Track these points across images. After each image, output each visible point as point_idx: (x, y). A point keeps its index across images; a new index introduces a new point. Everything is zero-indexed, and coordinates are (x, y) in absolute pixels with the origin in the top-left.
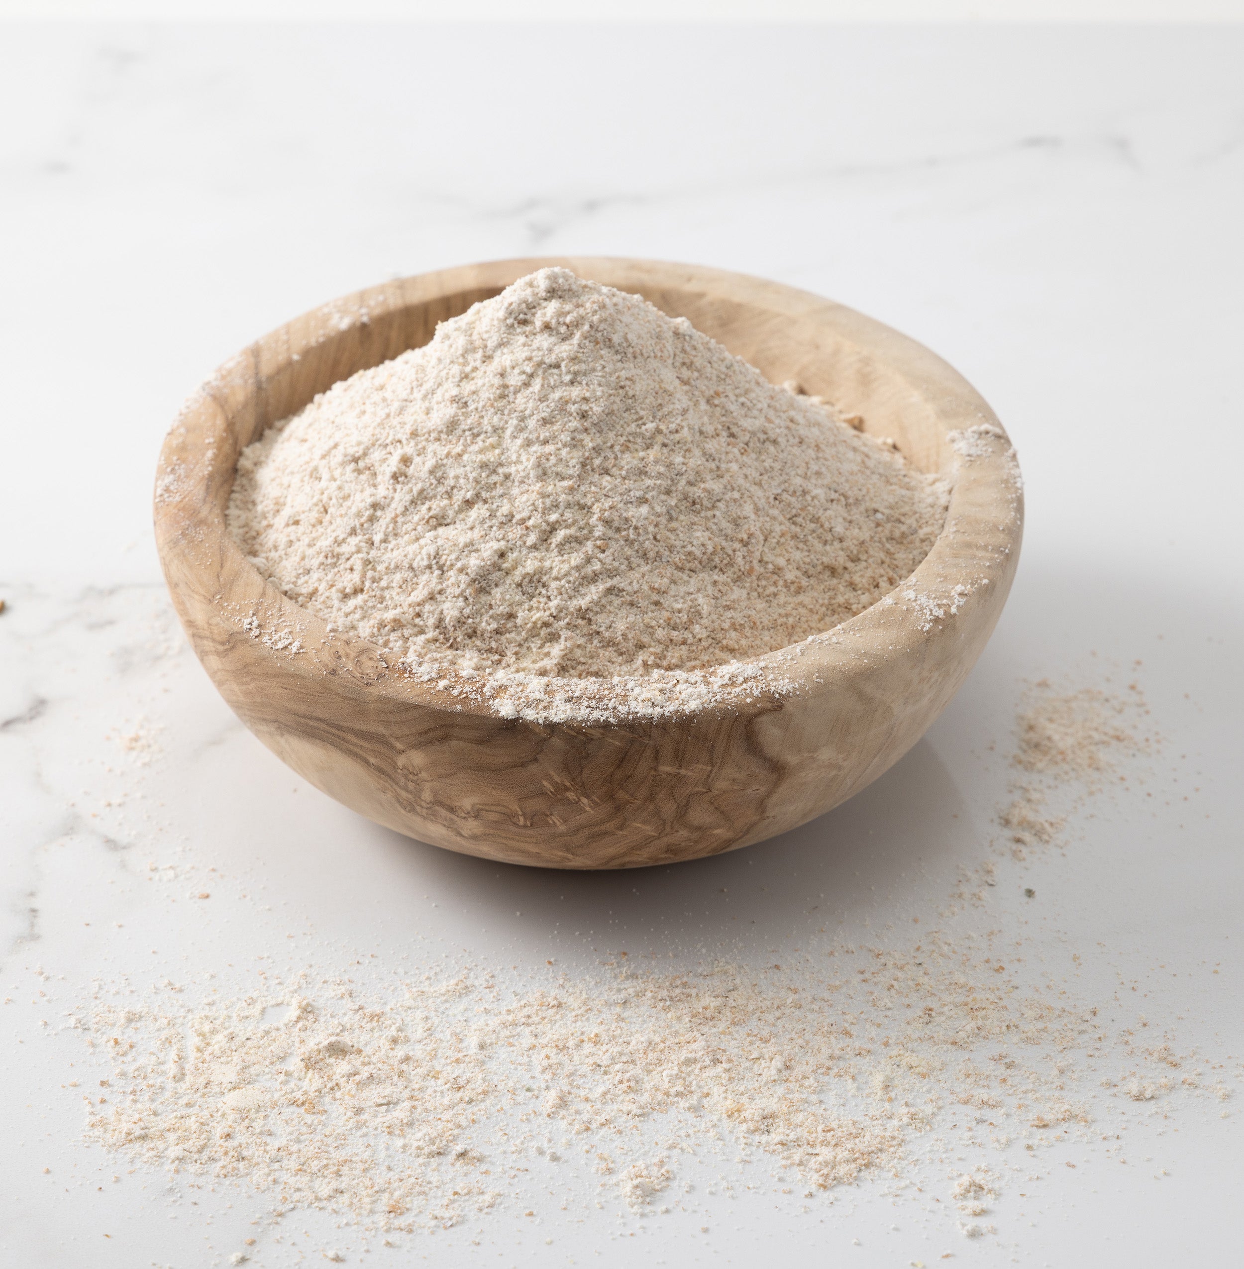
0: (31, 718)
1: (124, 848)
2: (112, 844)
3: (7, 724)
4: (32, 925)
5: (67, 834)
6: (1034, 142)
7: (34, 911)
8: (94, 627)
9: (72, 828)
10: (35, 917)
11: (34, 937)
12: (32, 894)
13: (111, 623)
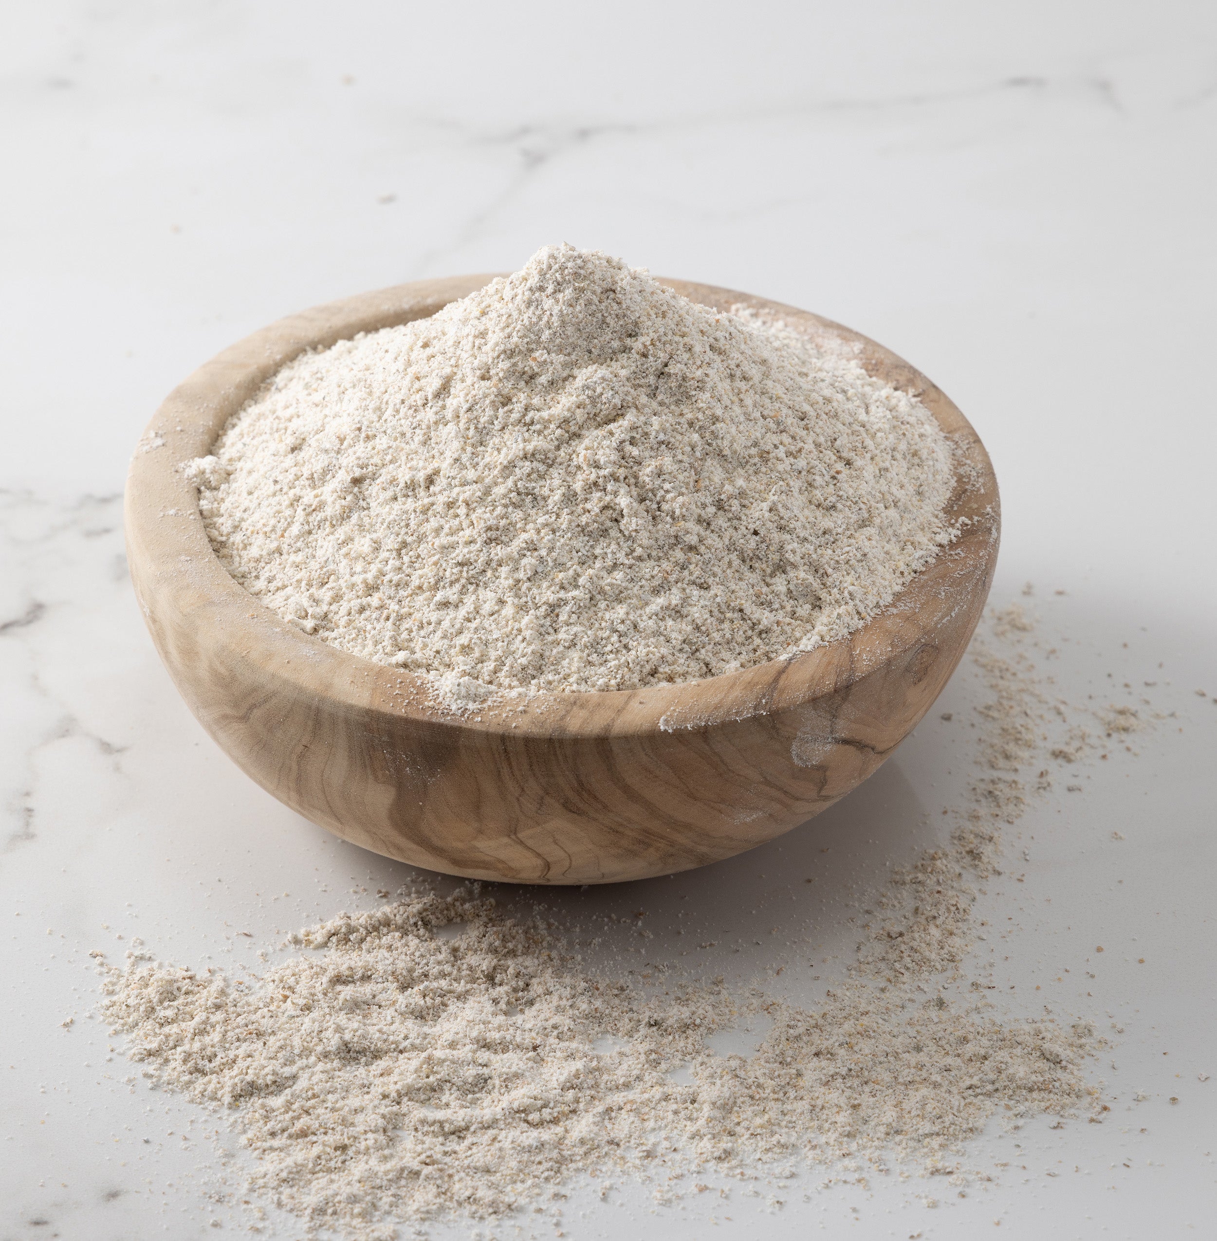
0: (29, 622)
1: (119, 751)
2: (107, 748)
3: (6, 626)
4: (27, 824)
5: (63, 736)
6: (1020, 82)
7: (29, 810)
8: (90, 534)
9: (67, 731)
10: (30, 816)
11: (30, 836)
12: (28, 794)
13: (107, 531)
